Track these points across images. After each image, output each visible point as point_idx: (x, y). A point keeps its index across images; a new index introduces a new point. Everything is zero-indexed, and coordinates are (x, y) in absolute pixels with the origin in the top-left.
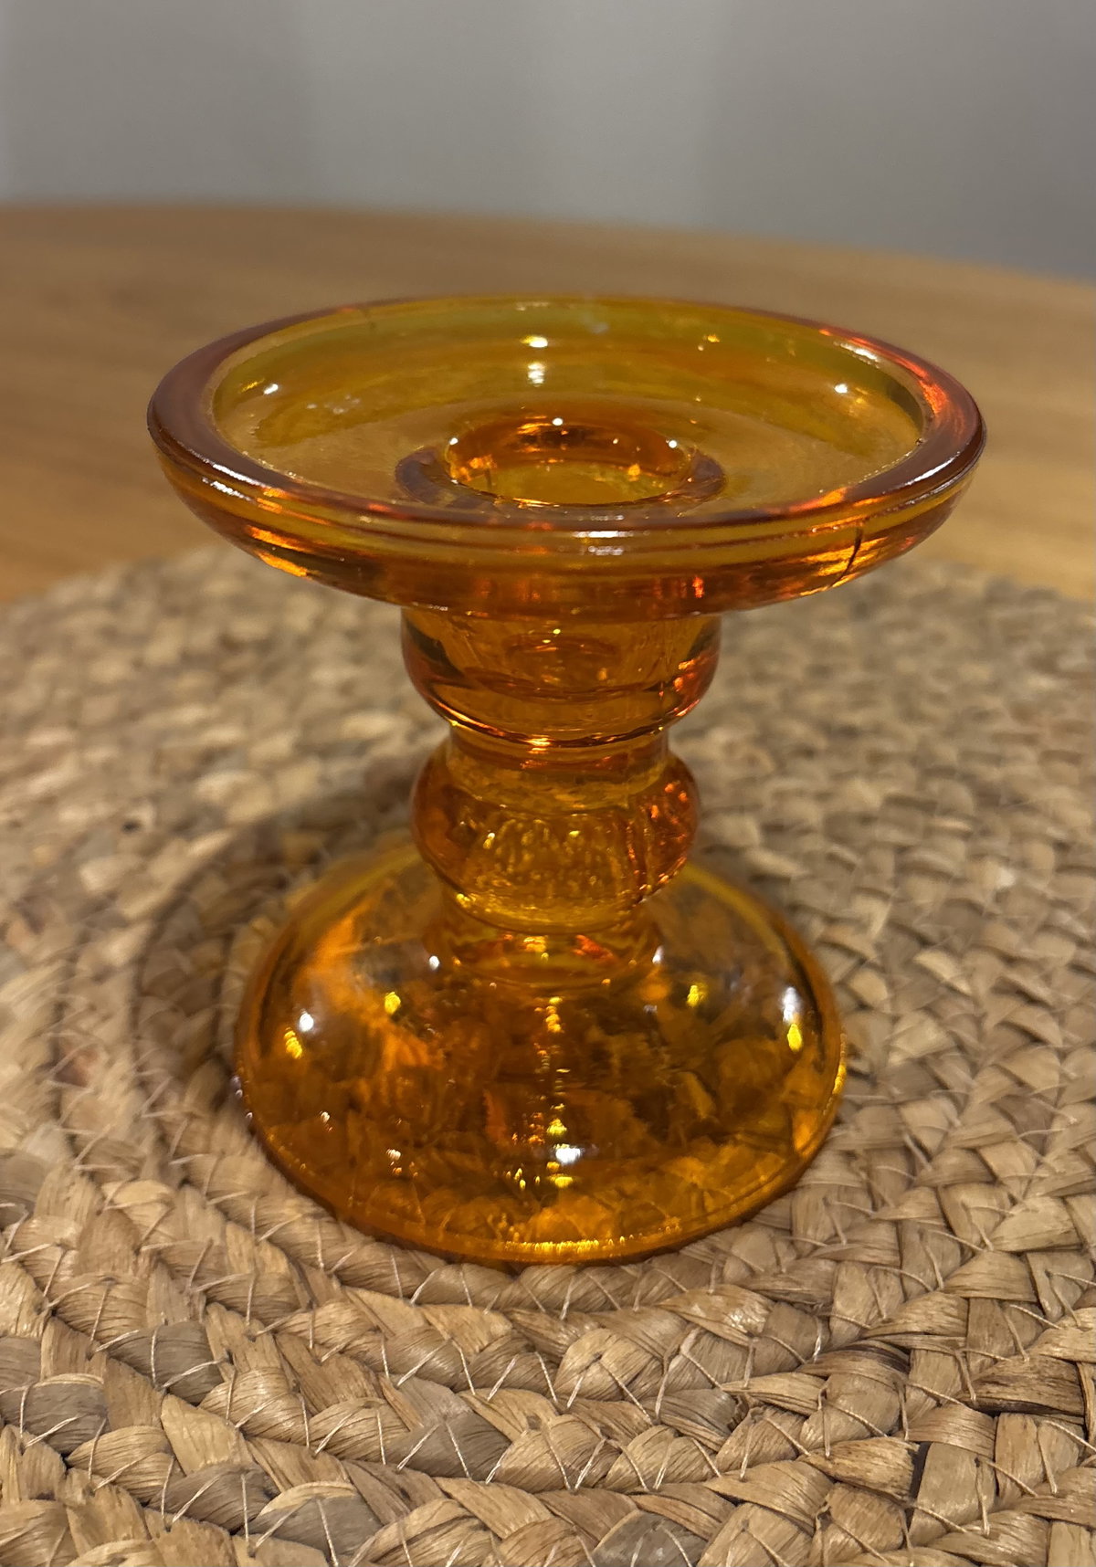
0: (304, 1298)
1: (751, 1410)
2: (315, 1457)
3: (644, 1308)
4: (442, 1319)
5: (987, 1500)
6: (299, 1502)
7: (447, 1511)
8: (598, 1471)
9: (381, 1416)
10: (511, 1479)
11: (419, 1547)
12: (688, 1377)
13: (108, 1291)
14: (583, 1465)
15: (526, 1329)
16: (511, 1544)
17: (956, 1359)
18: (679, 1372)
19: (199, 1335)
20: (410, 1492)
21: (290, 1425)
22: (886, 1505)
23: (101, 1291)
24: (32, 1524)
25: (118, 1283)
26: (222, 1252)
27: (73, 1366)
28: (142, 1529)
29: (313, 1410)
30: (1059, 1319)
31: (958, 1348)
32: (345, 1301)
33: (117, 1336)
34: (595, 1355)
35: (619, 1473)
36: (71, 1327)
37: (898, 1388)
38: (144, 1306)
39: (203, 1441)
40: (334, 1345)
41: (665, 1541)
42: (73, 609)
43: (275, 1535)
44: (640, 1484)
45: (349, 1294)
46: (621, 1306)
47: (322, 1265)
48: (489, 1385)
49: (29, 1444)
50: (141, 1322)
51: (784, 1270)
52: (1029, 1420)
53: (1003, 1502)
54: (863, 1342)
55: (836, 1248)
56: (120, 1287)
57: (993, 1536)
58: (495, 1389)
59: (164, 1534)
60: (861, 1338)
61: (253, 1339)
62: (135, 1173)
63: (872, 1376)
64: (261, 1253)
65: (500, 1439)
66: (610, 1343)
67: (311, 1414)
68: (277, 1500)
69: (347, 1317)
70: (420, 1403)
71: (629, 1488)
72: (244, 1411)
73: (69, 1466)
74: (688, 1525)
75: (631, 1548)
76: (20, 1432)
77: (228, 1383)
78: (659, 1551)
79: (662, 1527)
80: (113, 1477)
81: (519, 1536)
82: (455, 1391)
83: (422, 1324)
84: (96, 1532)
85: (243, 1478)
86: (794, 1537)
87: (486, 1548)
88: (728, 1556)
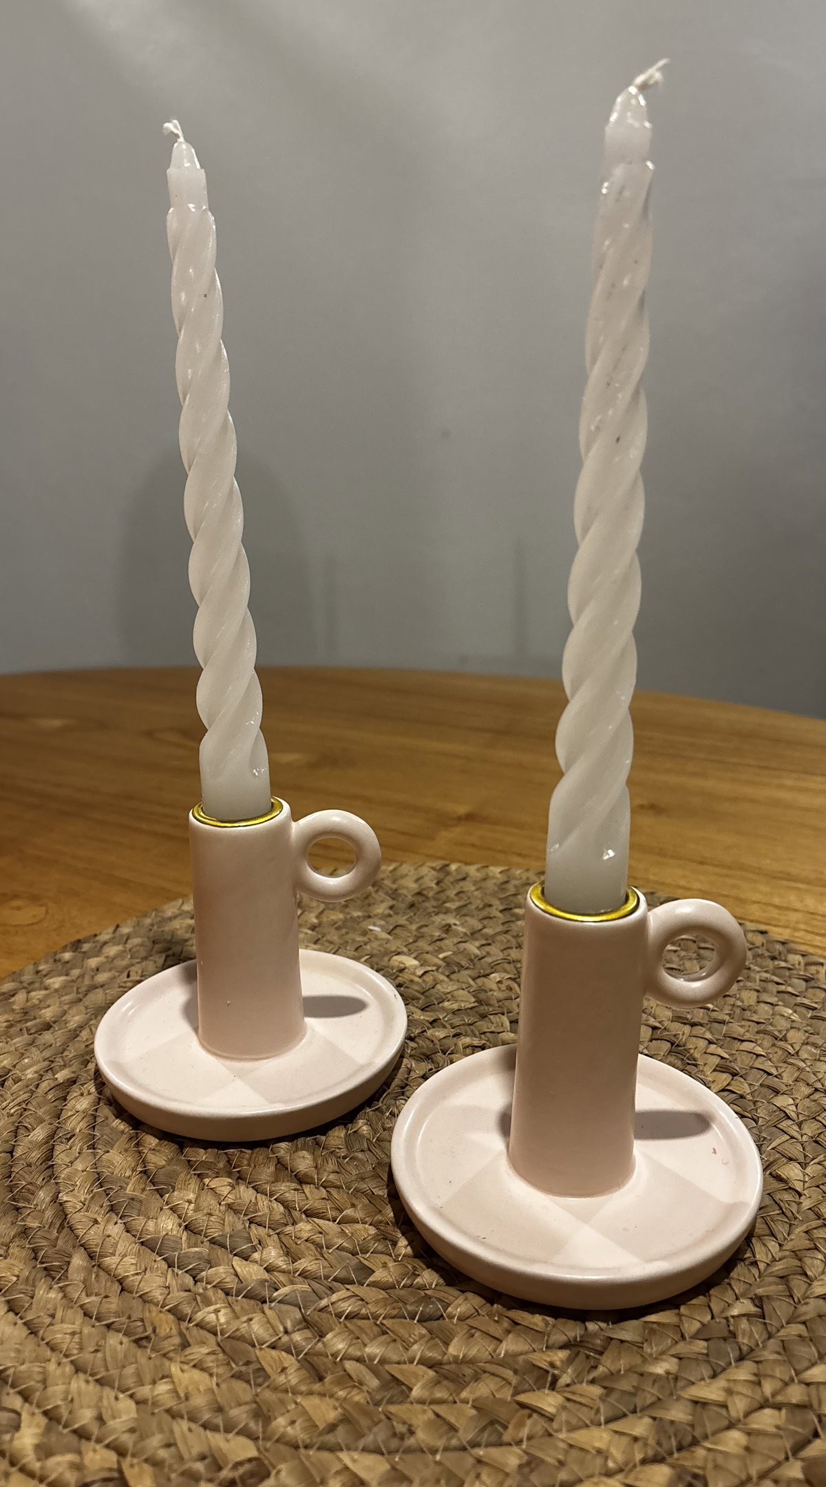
0: (290, 1221)
2: (295, 1277)
4: (348, 1228)
6: (289, 1292)
7: (348, 1294)
8: (409, 1282)
9: (322, 1263)
10: (374, 1285)
11: (336, 1306)
13: (209, 1218)
14: (403, 1279)
16: (372, 1305)
19: (247, 1234)
20: (333, 1288)
21: (284, 1266)
23: (205, 1218)
24: (183, 1299)
25: (213, 1215)
26: (256, 1204)
27: (196, 1245)
28: (226, 1302)
29: (294, 1261)
32: (308, 1222)
33: (213, 1235)
35: (418, 1283)
36: (194, 1232)
38: (224, 1224)
39: (250, 1272)
40: (303, 1238)
41: (433, 1303)
43: (279, 1302)
44: (426, 1286)
45: (309, 1219)
47: (298, 1209)
48: (366, 1252)
49: (180, 1273)
50: (223, 1230)
56: (214, 1217)
58: (369, 1254)
59: (235, 1303)
61: (270, 1236)
62: (217, 1174)
64: (272, 1204)
65: (370, 1271)
67: (293, 1263)
68: (279, 1291)
70: (338, 1259)
71: (422, 1287)
72: (266, 1261)
73: (196, 1282)
75: (420, 1305)
76: (176, 1270)
78: (431, 1306)
79: (433, 1299)
80: (214, 1283)
81: (377, 1302)
82: (353, 1255)
83: (340, 1230)
84: (208, 1303)
85: (266, 1284)
86: (486, 1303)
87: (362, 1306)
88: (457, 1309)
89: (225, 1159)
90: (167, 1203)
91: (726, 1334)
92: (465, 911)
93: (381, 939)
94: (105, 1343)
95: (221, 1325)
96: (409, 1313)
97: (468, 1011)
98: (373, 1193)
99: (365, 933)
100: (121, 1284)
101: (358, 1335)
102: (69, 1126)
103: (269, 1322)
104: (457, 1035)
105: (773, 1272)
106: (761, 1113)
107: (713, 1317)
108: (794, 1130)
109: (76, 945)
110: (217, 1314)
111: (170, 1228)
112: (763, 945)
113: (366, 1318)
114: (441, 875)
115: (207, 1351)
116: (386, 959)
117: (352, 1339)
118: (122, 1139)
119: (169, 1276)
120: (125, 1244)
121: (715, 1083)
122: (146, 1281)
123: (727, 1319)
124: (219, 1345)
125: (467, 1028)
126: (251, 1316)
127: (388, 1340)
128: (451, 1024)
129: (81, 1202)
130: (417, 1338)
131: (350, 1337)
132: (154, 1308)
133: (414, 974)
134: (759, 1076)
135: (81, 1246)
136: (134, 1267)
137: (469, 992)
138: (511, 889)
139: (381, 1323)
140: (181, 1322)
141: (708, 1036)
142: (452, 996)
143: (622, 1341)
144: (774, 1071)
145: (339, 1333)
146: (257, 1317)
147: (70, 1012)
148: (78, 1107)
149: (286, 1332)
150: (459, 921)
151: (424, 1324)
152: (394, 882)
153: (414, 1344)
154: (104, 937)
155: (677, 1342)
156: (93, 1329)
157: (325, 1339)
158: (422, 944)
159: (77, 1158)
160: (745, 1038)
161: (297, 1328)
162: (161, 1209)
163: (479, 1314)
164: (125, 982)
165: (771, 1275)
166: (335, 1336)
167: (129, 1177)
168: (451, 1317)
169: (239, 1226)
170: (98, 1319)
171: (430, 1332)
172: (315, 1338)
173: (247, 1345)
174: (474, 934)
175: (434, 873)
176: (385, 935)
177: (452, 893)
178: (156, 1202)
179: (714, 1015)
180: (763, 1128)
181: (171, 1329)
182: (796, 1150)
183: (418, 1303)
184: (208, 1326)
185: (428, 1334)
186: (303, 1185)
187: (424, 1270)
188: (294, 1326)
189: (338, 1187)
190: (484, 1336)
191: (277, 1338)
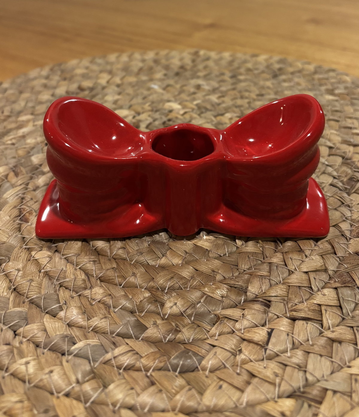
0: (89, 286)
1: (221, 319)
2: (89, 332)
3: (191, 289)
4: (130, 292)
5: (290, 346)
6: (83, 346)
7: (127, 348)
8: (173, 337)
9: (109, 320)
10: (146, 339)
11: (117, 360)
12: (202, 309)
13: (30, 283)
14: (168, 335)
15: (154, 295)
16: (144, 358)
17: (284, 304)
18: (199, 308)
19: (57, 296)
20: (116, 343)
21: (83, 323)
22: (259, 347)
23: (28, 283)
25: (33, 281)
26: (65, 272)
27: (19, 305)
28: (35, 353)
29: (89, 318)
30: (317, 292)
31: (285, 300)
32: (101, 286)
33: (32, 297)
34: (174, 303)
35: (179, 338)
36: (19, 294)
37: (265, 312)
38: (41, 288)
39: (55, 327)
40: (97, 300)
41: (190, 358)
42: (35, 79)
43: (75, 356)
44: (185, 340)
45: (102, 284)
46: (184, 288)
47: (95, 276)
48: (142, 312)
49: (4, 328)
50: (40, 293)
51: (234, 278)
52: (304, 322)
53: (295, 347)
54: (257, 299)
55: (251, 271)
56: (34, 282)
57: (291, 357)
58: (144, 313)
59: (42, 355)
60: (256, 298)
61: (73, 298)
62: (41, 248)
63: (258, 309)
64: (77, 272)
65: (144, 327)
66: (179, 299)
67: (88, 320)
68: (76, 345)
69: (101, 291)
70: (121, 317)
71: (183, 342)
72: (69, 319)
73: (16, 335)
74: (198, 353)
75: (180, 360)
76: (1, 325)
77: (65, 311)
78: (189, 361)
79: (190, 353)
80: (28, 338)
81: (148, 356)
82: (132, 314)
83: (124, 293)
84: (22, 355)
85: (67, 338)
86: (230, 357)
87: (137, 360)
88: (209, 362)
92: (209, 77)
93: (158, 93)
95: (29, 375)
96: (172, 366)
98: (148, 264)
99: (149, 89)
101: (133, 386)
103: (65, 374)
110: (27, 366)
114: (194, 57)
115: (16, 399)
116: (161, 104)
117: (128, 390)
124: (26, 394)
126: (52, 368)
127: (156, 391)
130: (178, 389)
131: (126, 388)
133: (178, 113)
139: (151, 375)
143: (335, 392)
145: (118, 386)
146: (57, 370)
149: (78, 382)
150: (206, 82)
151: (183, 375)
152: (167, 60)
153: (176, 394)
157: (107, 390)
158: (184, 96)
161: (87, 378)
163: (225, 367)
166: (115, 388)
168: (204, 369)
171: (188, 383)
172: (100, 388)
173: (47, 393)
175: (190, 56)
176: (160, 91)
177: (200, 67)
183: (179, 357)
184: (20, 376)
185: (186, 384)
186: (100, 256)
187: (184, 327)
188: (84, 377)
189: (125, 259)
190: (230, 387)
191: (71, 387)
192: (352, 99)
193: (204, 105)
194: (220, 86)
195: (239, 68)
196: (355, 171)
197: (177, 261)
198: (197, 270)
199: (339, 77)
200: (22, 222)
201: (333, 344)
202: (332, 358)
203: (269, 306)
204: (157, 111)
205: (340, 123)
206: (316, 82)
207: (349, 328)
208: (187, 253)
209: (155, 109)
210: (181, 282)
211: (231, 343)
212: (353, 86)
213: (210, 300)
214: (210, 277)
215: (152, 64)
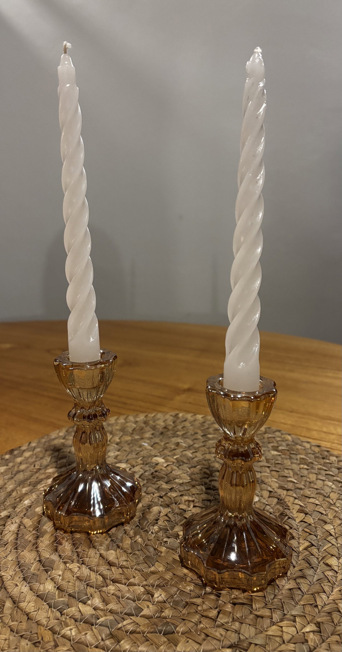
0: (105, 585)
1: (189, 604)
2: (107, 613)
3: (171, 586)
4: (132, 588)
5: (231, 620)
6: (104, 620)
7: (131, 621)
8: (159, 615)
9: (119, 605)
10: (143, 616)
11: (125, 627)
12: (178, 599)
14: (156, 614)
15: (148, 590)
16: (142, 626)
18: (176, 598)
19: (86, 591)
20: (124, 618)
21: (102, 607)
22: (212, 620)
23: (67, 584)
24: (55, 624)
26: (90, 576)
27: (62, 597)
28: (75, 625)
33: (70, 592)
34: (160, 594)
35: (163, 615)
36: (61, 590)
38: (75, 586)
39: (86, 610)
40: (111, 593)
41: (170, 626)
43: (99, 625)
46: (166, 586)
47: (109, 579)
49: (54, 610)
50: (74, 590)
52: (241, 605)
53: (234, 620)
56: (70, 583)
57: (231, 625)
58: (141, 601)
59: (79, 625)
61: (96, 592)
62: (73, 562)
64: (97, 577)
65: (141, 610)
66: (163, 592)
67: (106, 605)
68: (100, 620)
69: (114, 588)
70: (127, 604)
71: (165, 618)
72: (94, 605)
73: (62, 615)
75: (164, 627)
76: (53, 609)
77: (91, 600)
78: (169, 627)
79: (170, 624)
80: (70, 616)
81: (144, 625)
82: (134, 601)
83: (128, 589)
84: (67, 625)
85: (94, 616)
86: (194, 626)
87: (138, 627)
88: (181, 629)
89: (76, 555)
90: (49, 577)
91: (303, 641)
92: (186, 436)
93: (148, 449)
94: (20, 644)
95: (73, 636)
96: (159, 631)
97: (187, 484)
98: (143, 571)
99: (141, 446)
100: (28, 616)
101: (136, 641)
102: (5, 539)
103: (95, 635)
104: (182, 495)
105: (324, 611)
106: (319, 533)
107: (297, 633)
108: (333, 541)
109: (11, 452)
110: (71, 631)
111: (50, 588)
112: (319, 452)
113: (139, 633)
114: (175, 419)
115: (66, 649)
116: (150, 459)
118: (29, 545)
119: (50, 612)
120: (30, 596)
121: (298, 518)
122: (39, 615)
123: (303, 633)
124: (72, 646)
125: (186, 492)
126: (86, 632)
127: (150, 644)
128: (179, 490)
129: (10, 576)
130: (162, 643)
131: (132, 642)
132: (42, 628)
133: (162, 466)
134: (318, 515)
135: (10, 597)
136: (33, 608)
137: (187, 475)
138: (206, 426)
139: (146, 635)
140: (55, 635)
141: (295, 495)
142: (180, 477)
143: (256, 645)
144: (324, 512)
145: (127, 641)
146: (89, 633)
147: (8, 483)
148: (10, 529)
149: (102, 640)
150: (183, 440)
151: (166, 636)
152: (154, 422)
153: (161, 646)
154: (23, 448)
155: (281, 645)
156: (14, 638)
157: (120, 644)
158: (166, 452)
159: (9, 554)
160: (311, 496)
161: (108, 638)
162: (47, 579)
163: (191, 631)
164: (33, 469)
165: (324, 612)
166: (124, 642)
167: (32, 564)
168: (178, 633)
169: (82, 588)
170: (17, 633)
172: (116, 643)
173: (84, 646)
174: (189, 447)
175: (172, 418)
176: (150, 448)
177: (180, 427)
178: (44, 575)
179: (297, 485)
180: (320, 540)
181: (50, 638)
182: (334, 551)
183: (163, 625)
184: (67, 637)
185: (168, 641)
186: (112, 567)
187: (166, 609)
188: (106, 637)
189: (127, 568)
190: (193, 642)
191: (98, 642)
192: (291, 453)
193: (182, 459)
194: (194, 444)
195: (208, 428)
196: (286, 509)
197: (161, 569)
198: (174, 575)
199: (283, 436)
200: (58, 545)
201: (257, 618)
202: (256, 626)
203: (219, 597)
204: (146, 464)
205: (280, 473)
206: (266, 440)
207: (269, 610)
208: (168, 564)
209: (145, 463)
210: (164, 582)
211: (196, 618)
212: (293, 444)
213: (182, 592)
214: (183, 579)
215: (143, 425)
